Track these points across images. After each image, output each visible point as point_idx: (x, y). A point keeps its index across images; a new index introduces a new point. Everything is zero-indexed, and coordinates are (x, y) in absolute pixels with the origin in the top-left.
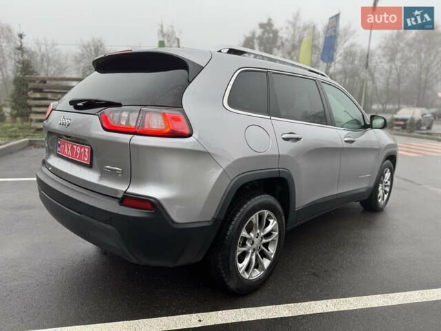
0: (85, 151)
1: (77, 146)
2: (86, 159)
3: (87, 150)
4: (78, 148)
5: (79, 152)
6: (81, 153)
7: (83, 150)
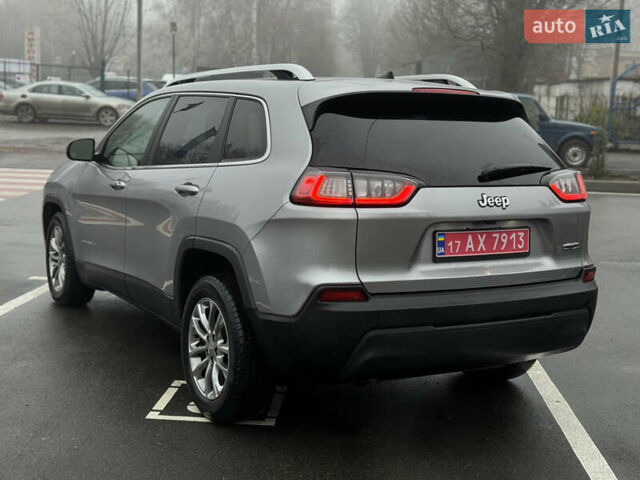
0: (517, 237)
1: (501, 234)
2: (520, 247)
3: (522, 234)
4: (505, 235)
5: (505, 241)
6: (510, 242)
7: (514, 235)
